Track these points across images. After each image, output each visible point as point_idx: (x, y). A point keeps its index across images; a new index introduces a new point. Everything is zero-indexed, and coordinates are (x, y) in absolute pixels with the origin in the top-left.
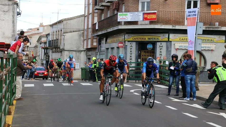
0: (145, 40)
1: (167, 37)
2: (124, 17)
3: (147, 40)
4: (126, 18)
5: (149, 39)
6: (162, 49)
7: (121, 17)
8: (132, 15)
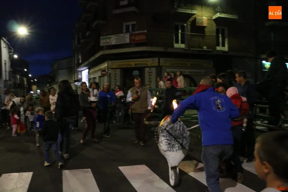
0: (131, 66)
1: (157, 61)
2: (108, 40)
3: (133, 66)
4: (110, 42)
5: (136, 64)
6: (151, 75)
7: (104, 41)
8: (116, 37)
